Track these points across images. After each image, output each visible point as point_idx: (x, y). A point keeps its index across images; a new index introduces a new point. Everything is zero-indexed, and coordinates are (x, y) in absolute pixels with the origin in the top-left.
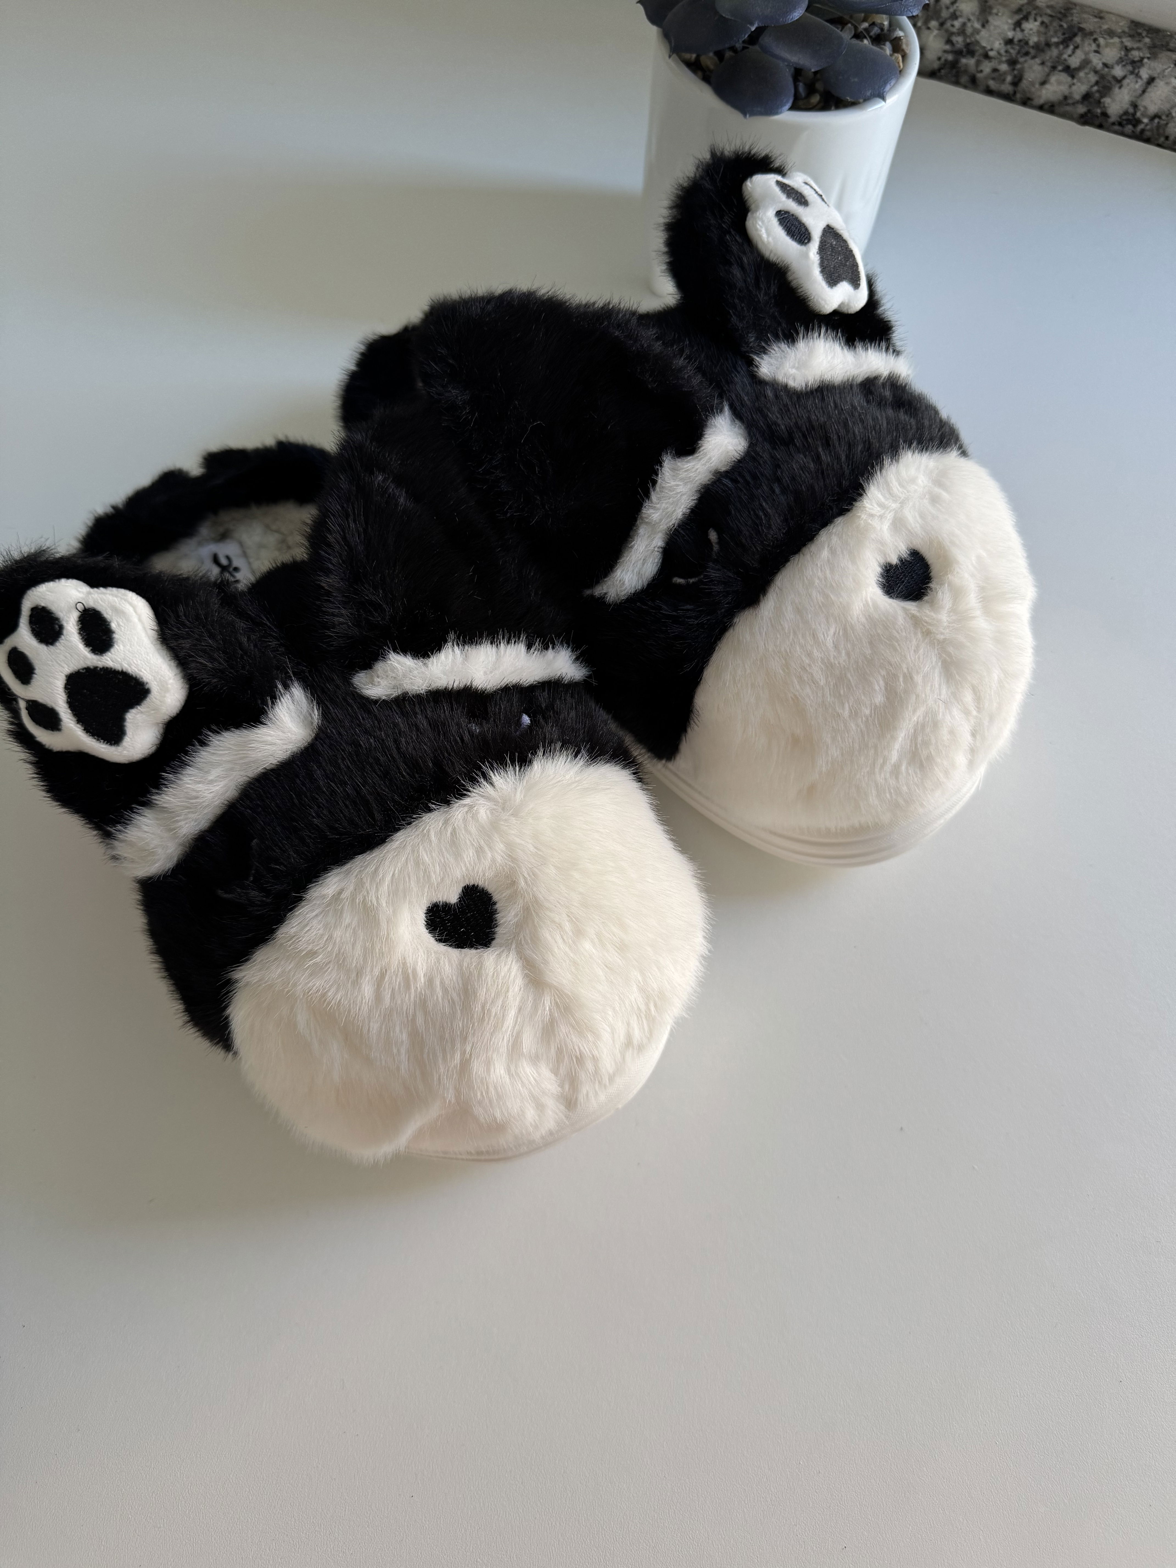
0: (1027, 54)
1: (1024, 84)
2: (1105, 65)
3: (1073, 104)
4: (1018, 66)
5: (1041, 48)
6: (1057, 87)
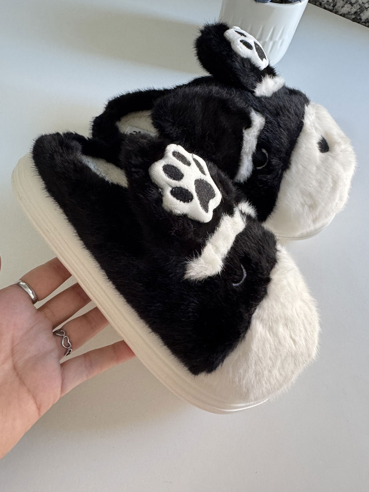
1: (336, 7)
2: (363, 3)
3: (351, 14)
4: (336, 1)
6: (347, 9)
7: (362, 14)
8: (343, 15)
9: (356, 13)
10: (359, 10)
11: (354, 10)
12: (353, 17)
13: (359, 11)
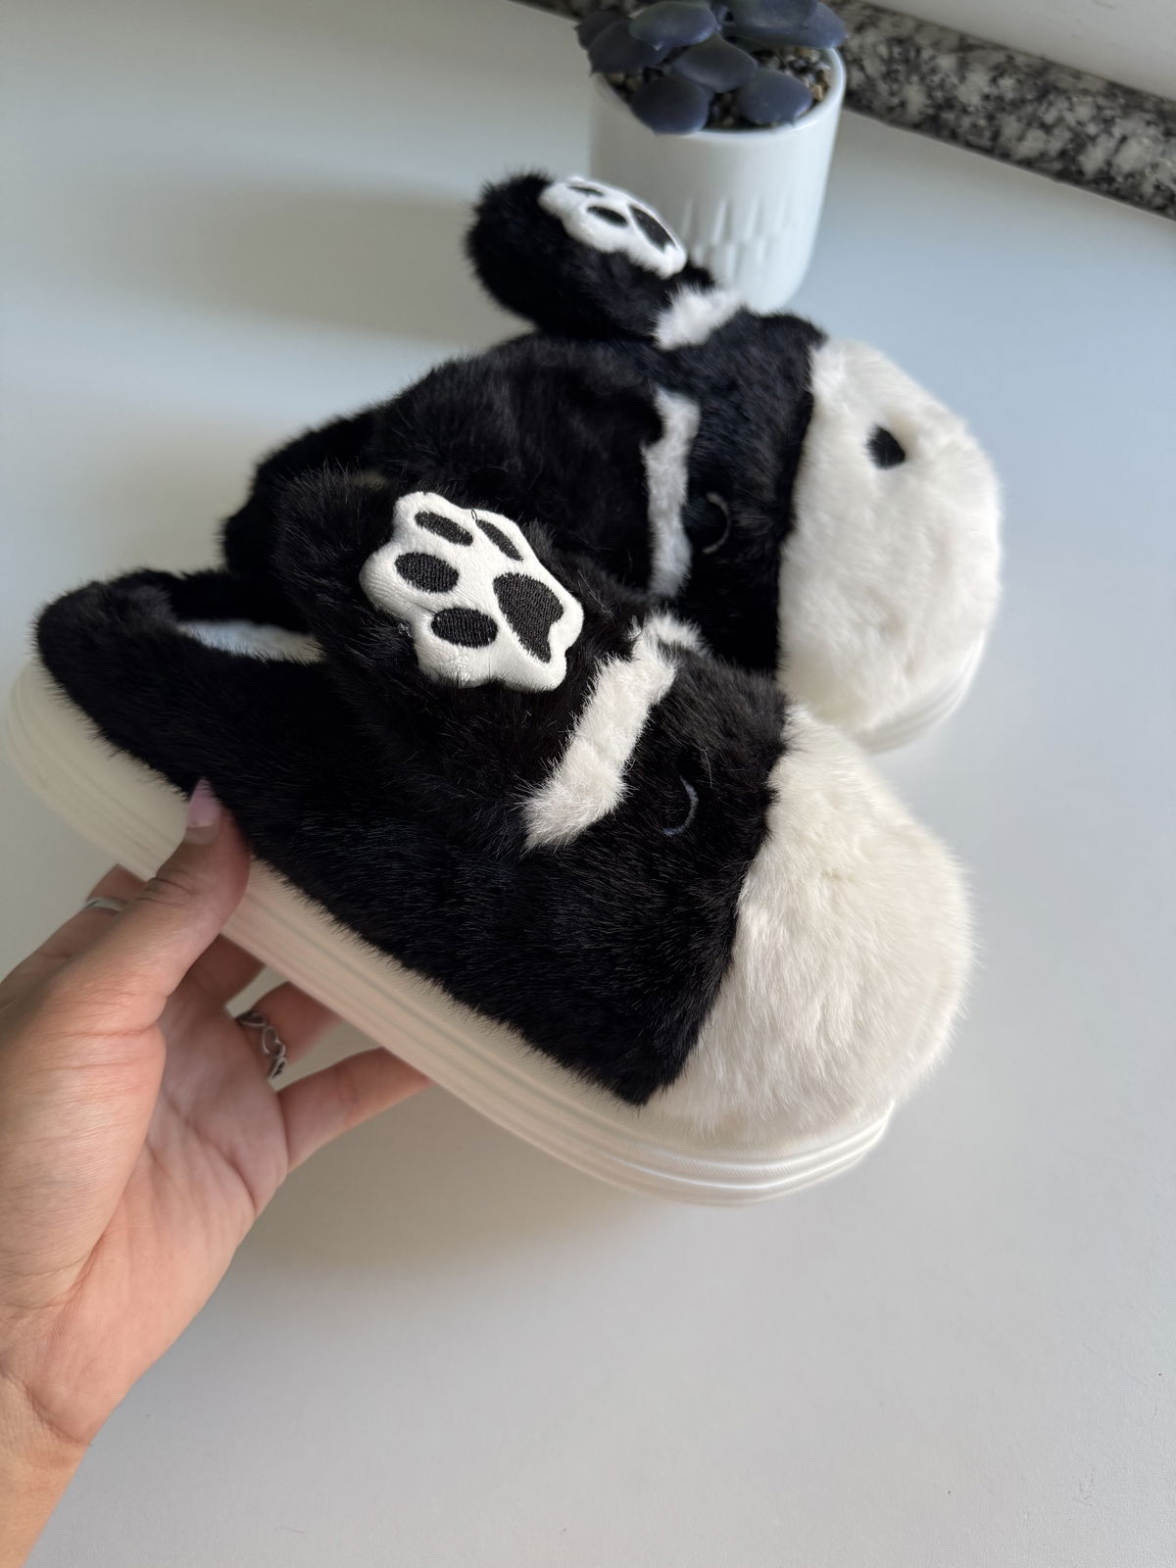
0: (1003, 110)
1: (1002, 139)
2: (1079, 123)
3: (1050, 160)
4: (996, 123)
5: (1018, 104)
6: (1033, 142)
7: (1082, 158)
8: (1028, 163)
9: (1063, 154)
10: (1070, 146)
11: (1055, 145)
12: (1058, 166)
13: (1073, 149)
